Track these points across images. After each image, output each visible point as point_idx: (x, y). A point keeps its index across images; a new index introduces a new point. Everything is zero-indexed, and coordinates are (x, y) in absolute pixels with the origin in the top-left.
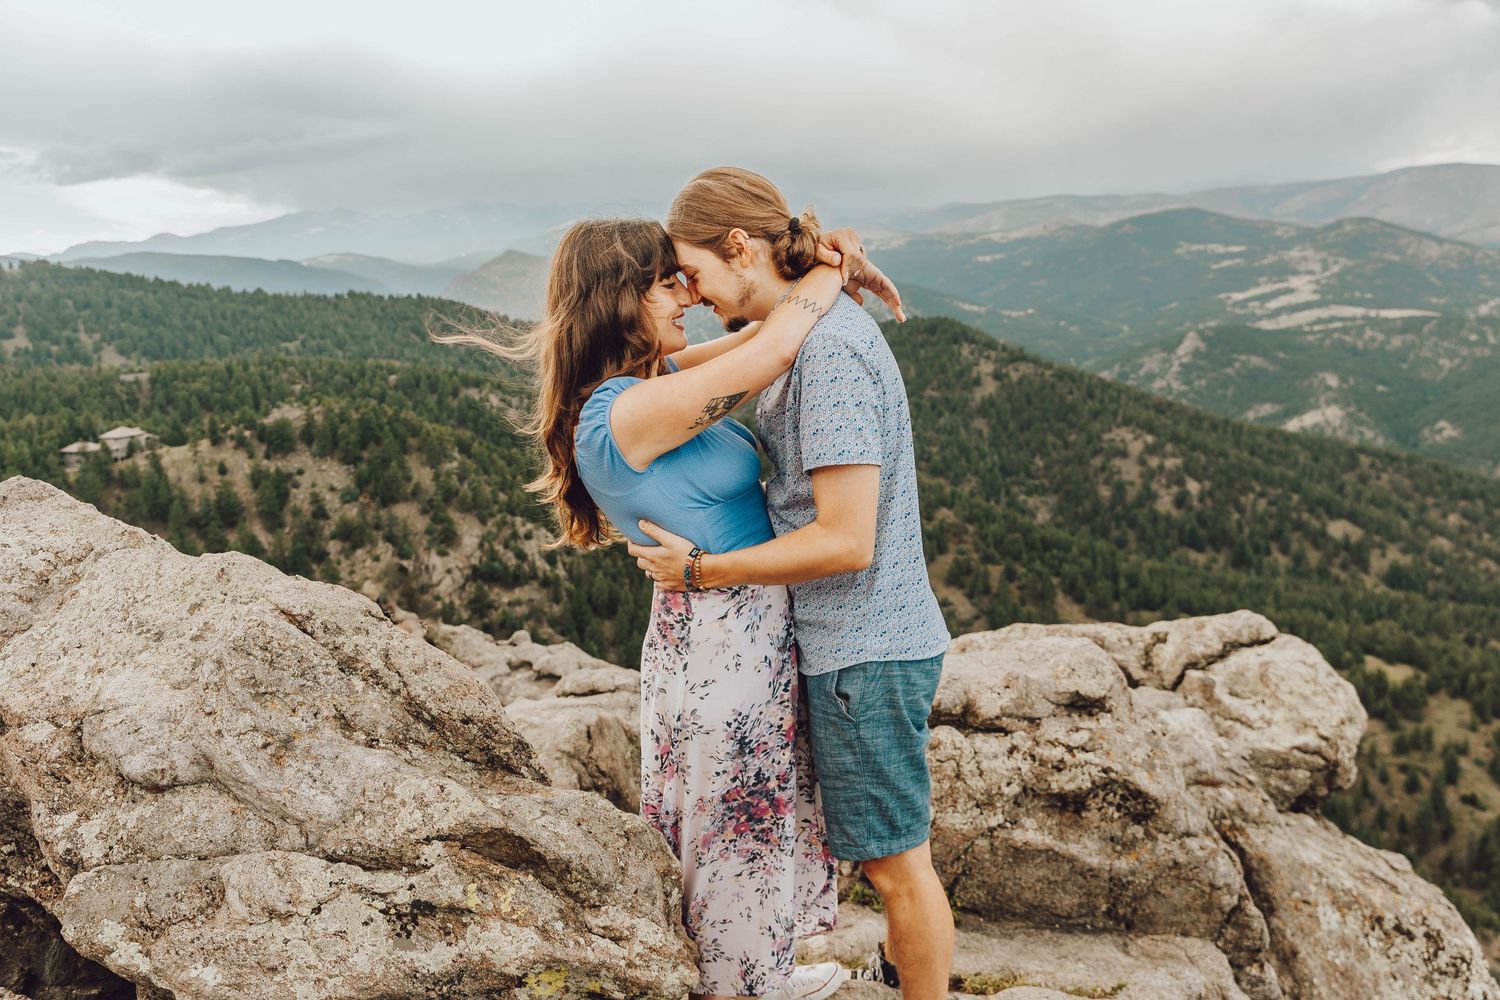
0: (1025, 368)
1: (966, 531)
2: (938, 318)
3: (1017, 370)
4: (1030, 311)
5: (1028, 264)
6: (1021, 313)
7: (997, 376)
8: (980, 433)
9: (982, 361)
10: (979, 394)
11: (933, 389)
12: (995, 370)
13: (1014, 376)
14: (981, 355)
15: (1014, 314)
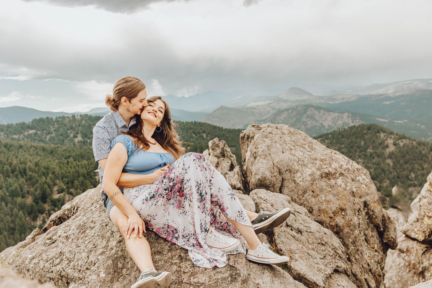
0: (404, 141)
1: (386, 200)
2: (372, 124)
3: (402, 142)
4: (405, 121)
5: (404, 104)
6: (402, 122)
7: (395, 144)
8: (389, 164)
9: (389, 139)
10: (388, 151)
11: (370, 149)
12: (394, 142)
13: (401, 144)
14: (388, 137)
15: (399, 122)
